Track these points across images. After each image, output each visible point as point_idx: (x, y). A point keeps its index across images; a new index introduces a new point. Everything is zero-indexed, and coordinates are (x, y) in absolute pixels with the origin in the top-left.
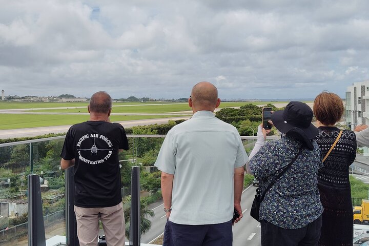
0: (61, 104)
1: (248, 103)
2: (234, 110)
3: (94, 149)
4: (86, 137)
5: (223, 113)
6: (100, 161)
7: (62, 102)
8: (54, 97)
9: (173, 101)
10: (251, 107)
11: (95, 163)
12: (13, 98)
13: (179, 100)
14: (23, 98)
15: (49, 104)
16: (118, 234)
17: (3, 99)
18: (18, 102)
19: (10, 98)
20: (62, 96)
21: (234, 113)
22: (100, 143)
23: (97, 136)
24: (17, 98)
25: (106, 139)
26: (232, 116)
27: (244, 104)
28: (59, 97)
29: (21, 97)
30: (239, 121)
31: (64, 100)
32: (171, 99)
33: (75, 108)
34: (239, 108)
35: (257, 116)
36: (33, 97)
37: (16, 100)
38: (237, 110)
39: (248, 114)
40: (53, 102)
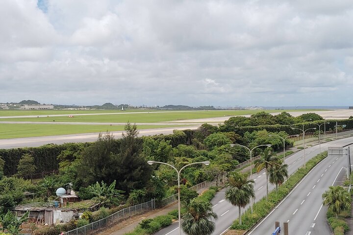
2: (245, 119)
5: (233, 123)
7: (25, 110)
8: (14, 104)
9: (158, 108)
10: (264, 115)
13: (164, 107)
15: (10, 112)
20: (23, 103)
21: (246, 122)
26: (244, 125)
27: (255, 113)
28: (19, 103)
31: (26, 107)
33: (46, 116)
35: (273, 126)
38: (249, 119)
39: (262, 123)
40: (13, 110)
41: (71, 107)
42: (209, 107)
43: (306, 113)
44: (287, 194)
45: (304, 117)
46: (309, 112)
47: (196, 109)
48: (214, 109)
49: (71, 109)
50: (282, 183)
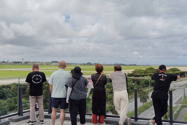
0: (53, 66)
1: (150, 67)
2: (142, 70)
3: (37, 79)
4: (35, 76)
5: (136, 72)
6: (38, 83)
7: (53, 65)
8: (49, 62)
10: (151, 69)
11: (37, 83)
12: (28, 63)
13: (114, 64)
14: (33, 63)
15: (46, 66)
16: (41, 103)
17: (23, 63)
18: (30, 65)
19: (26, 63)
20: (53, 62)
21: (141, 72)
22: (39, 77)
23: (38, 75)
24: (30, 63)
25: (40, 76)
26: (141, 73)
27: (148, 67)
28: (51, 62)
29: (32, 62)
30: (144, 76)
31: (54, 64)
32: (110, 64)
34: (145, 69)
36: (38, 62)
37: (29, 64)
39: (149, 72)
40: (48, 65)
41: (73, 64)
42: (134, 64)
43: (172, 68)
44: (149, 107)
45: (171, 70)
46: (173, 68)
47: (128, 65)
48: (136, 66)
49: (73, 65)
50: (146, 102)
